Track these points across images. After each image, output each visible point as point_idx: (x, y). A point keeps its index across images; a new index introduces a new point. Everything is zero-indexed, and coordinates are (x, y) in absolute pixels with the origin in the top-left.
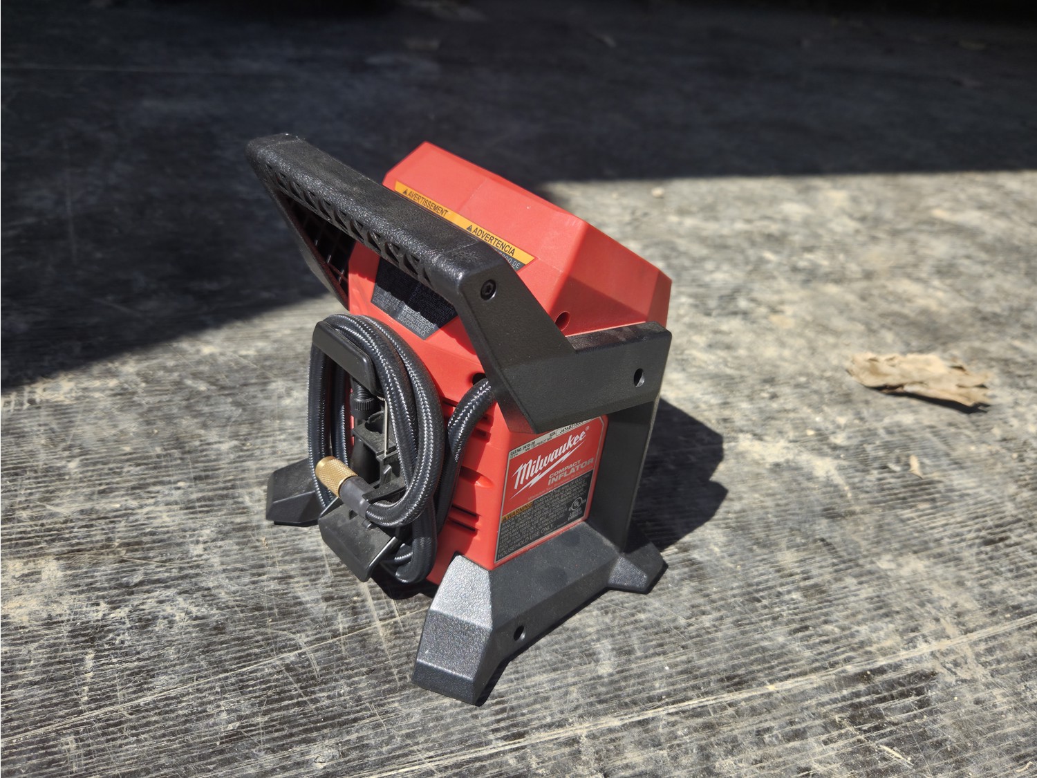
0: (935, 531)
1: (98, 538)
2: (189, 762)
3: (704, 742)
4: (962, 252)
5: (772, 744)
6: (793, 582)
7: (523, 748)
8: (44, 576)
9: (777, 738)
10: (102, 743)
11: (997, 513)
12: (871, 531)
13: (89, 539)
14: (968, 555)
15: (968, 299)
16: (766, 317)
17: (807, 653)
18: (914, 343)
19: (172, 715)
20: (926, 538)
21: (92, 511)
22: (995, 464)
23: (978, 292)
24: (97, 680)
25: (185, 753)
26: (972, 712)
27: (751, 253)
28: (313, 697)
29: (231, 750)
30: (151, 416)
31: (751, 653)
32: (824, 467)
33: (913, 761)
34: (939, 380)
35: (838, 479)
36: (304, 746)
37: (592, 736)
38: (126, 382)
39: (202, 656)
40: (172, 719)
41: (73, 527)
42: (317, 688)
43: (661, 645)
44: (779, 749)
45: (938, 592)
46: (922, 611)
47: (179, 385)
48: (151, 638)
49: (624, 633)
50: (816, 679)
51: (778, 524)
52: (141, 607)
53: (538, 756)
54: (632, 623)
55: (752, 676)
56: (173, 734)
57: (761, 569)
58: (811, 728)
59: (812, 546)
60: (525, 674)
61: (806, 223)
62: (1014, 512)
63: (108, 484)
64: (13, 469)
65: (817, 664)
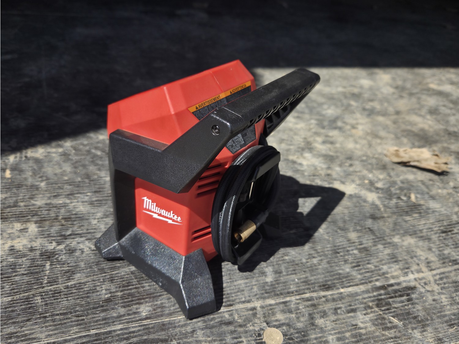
0: (420, 226)
1: (53, 215)
2: (88, 310)
3: (311, 312)
4: (441, 103)
5: (341, 314)
6: (354, 246)
7: (232, 310)
8: (30, 230)
9: (343, 311)
10: (52, 300)
11: (449, 219)
12: (391, 226)
13: (49, 216)
14: (434, 237)
15: (443, 125)
16: (349, 130)
17: (359, 277)
18: (417, 144)
19: (82, 290)
20: (416, 229)
21: (50, 204)
22: (449, 198)
23: (447, 122)
24: (51, 274)
25: (87, 306)
26: (431, 304)
27: (345, 102)
28: (142, 285)
29: (107, 306)
30: (77, 165)
31: (334, 275)
32: (372, 197)
33: (403, 324)
34: (426, 160)
35: (378, 202)
36: (137, 306)
37: (262, 307)
38: (67, 150)
39: (96, 266)
40: (82, 292)
41: (42, 210)
42: (144, 282)
43: (294, 270)
44: (344, 316)
45: (419, 252)
46: (412, 260)
47: (89, 152)
48: (73, 258)
49: (278, 264)
50: (362, 288)
51: (349, 221)
52: (70, 245)
53: (238, 314)
54: (282, 260)
55: (334, 285)
56: (82, 298)
57: (341, 239)
58: (359, 308)
59: (364, 231)
60: (234, 280)
61: (371, 88)
62: (457, 219)
63: (57, 193)
64: (18, 185)
65: (363, 281)
